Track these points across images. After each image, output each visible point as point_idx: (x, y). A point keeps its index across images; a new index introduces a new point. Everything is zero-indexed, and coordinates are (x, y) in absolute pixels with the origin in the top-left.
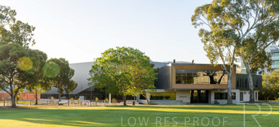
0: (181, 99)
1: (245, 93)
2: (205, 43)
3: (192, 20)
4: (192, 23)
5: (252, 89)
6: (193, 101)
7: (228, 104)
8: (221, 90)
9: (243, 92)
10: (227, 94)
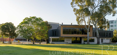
0: (67, 41)
1: (104, 39)
2: (76, 15)
3: (71, 5)
4: (71, 6)
5: (98, 37)
6: (73, 42)
7: (87, 44)
9: (103, 38)
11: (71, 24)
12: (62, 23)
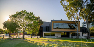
0: (57, 36)
3: (61, 3)
8: (74, 32)
9: (83, 33)
10: (76, 34)
11: (61, 20)
12: (53, 19)
